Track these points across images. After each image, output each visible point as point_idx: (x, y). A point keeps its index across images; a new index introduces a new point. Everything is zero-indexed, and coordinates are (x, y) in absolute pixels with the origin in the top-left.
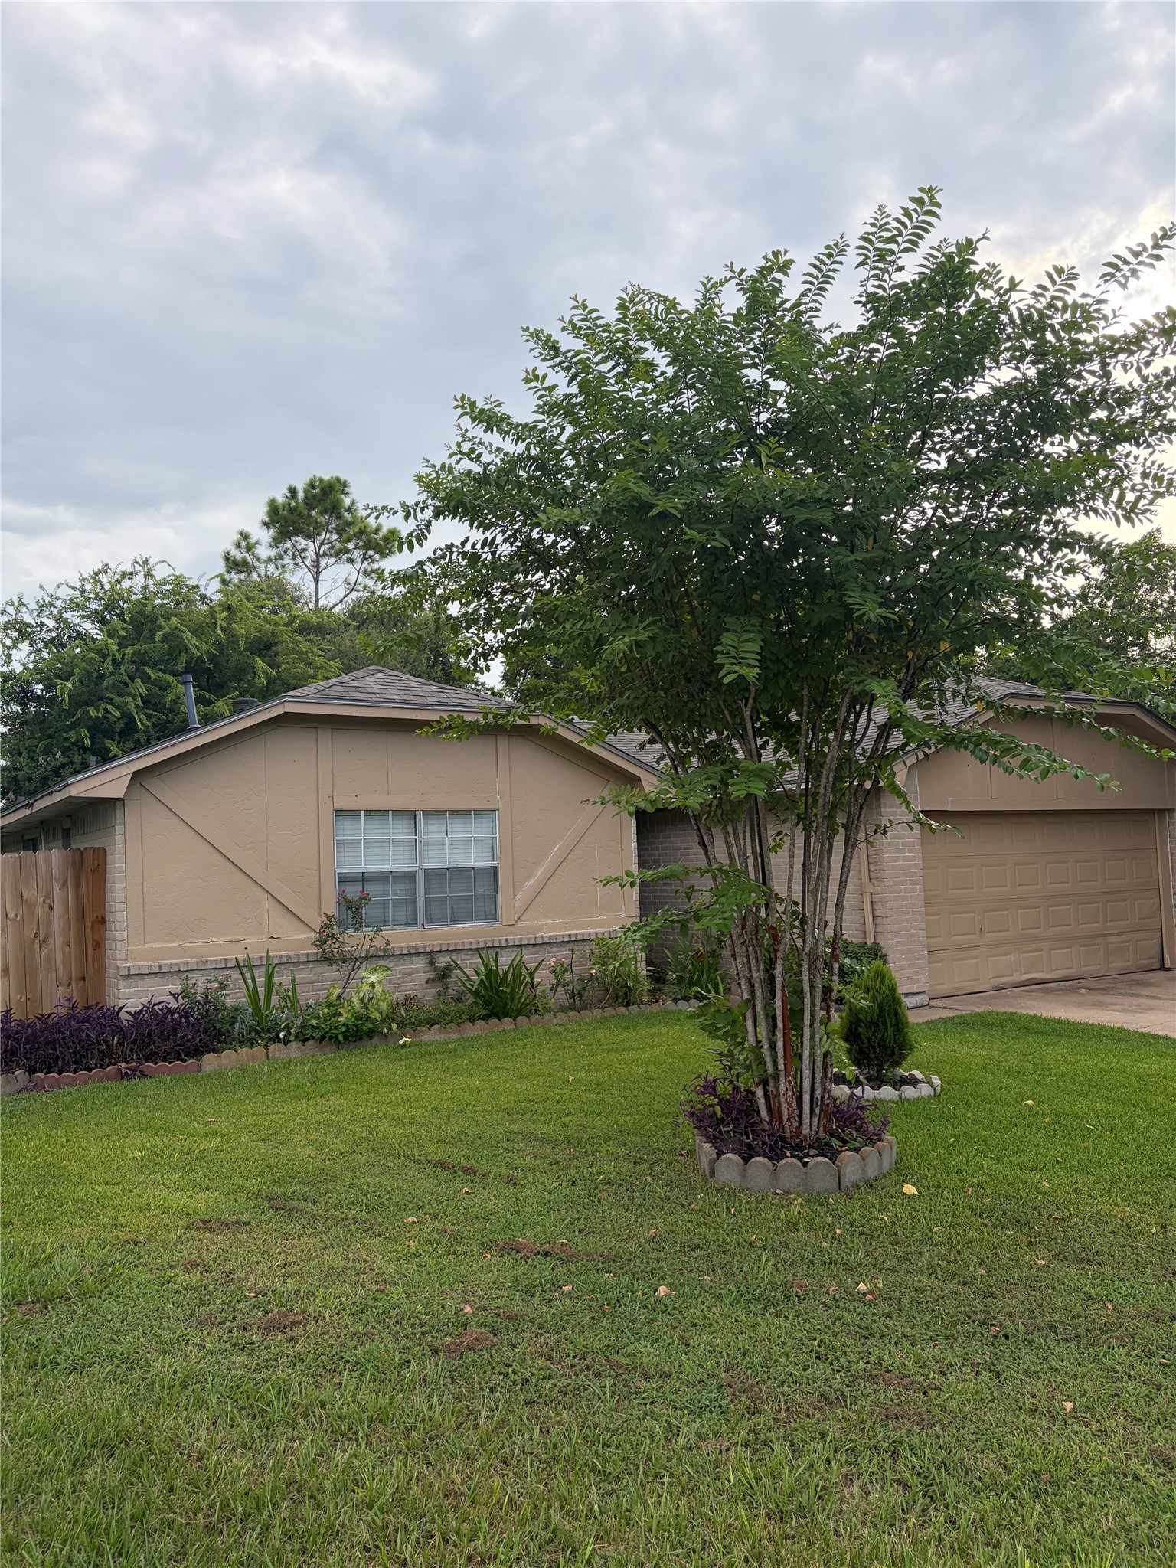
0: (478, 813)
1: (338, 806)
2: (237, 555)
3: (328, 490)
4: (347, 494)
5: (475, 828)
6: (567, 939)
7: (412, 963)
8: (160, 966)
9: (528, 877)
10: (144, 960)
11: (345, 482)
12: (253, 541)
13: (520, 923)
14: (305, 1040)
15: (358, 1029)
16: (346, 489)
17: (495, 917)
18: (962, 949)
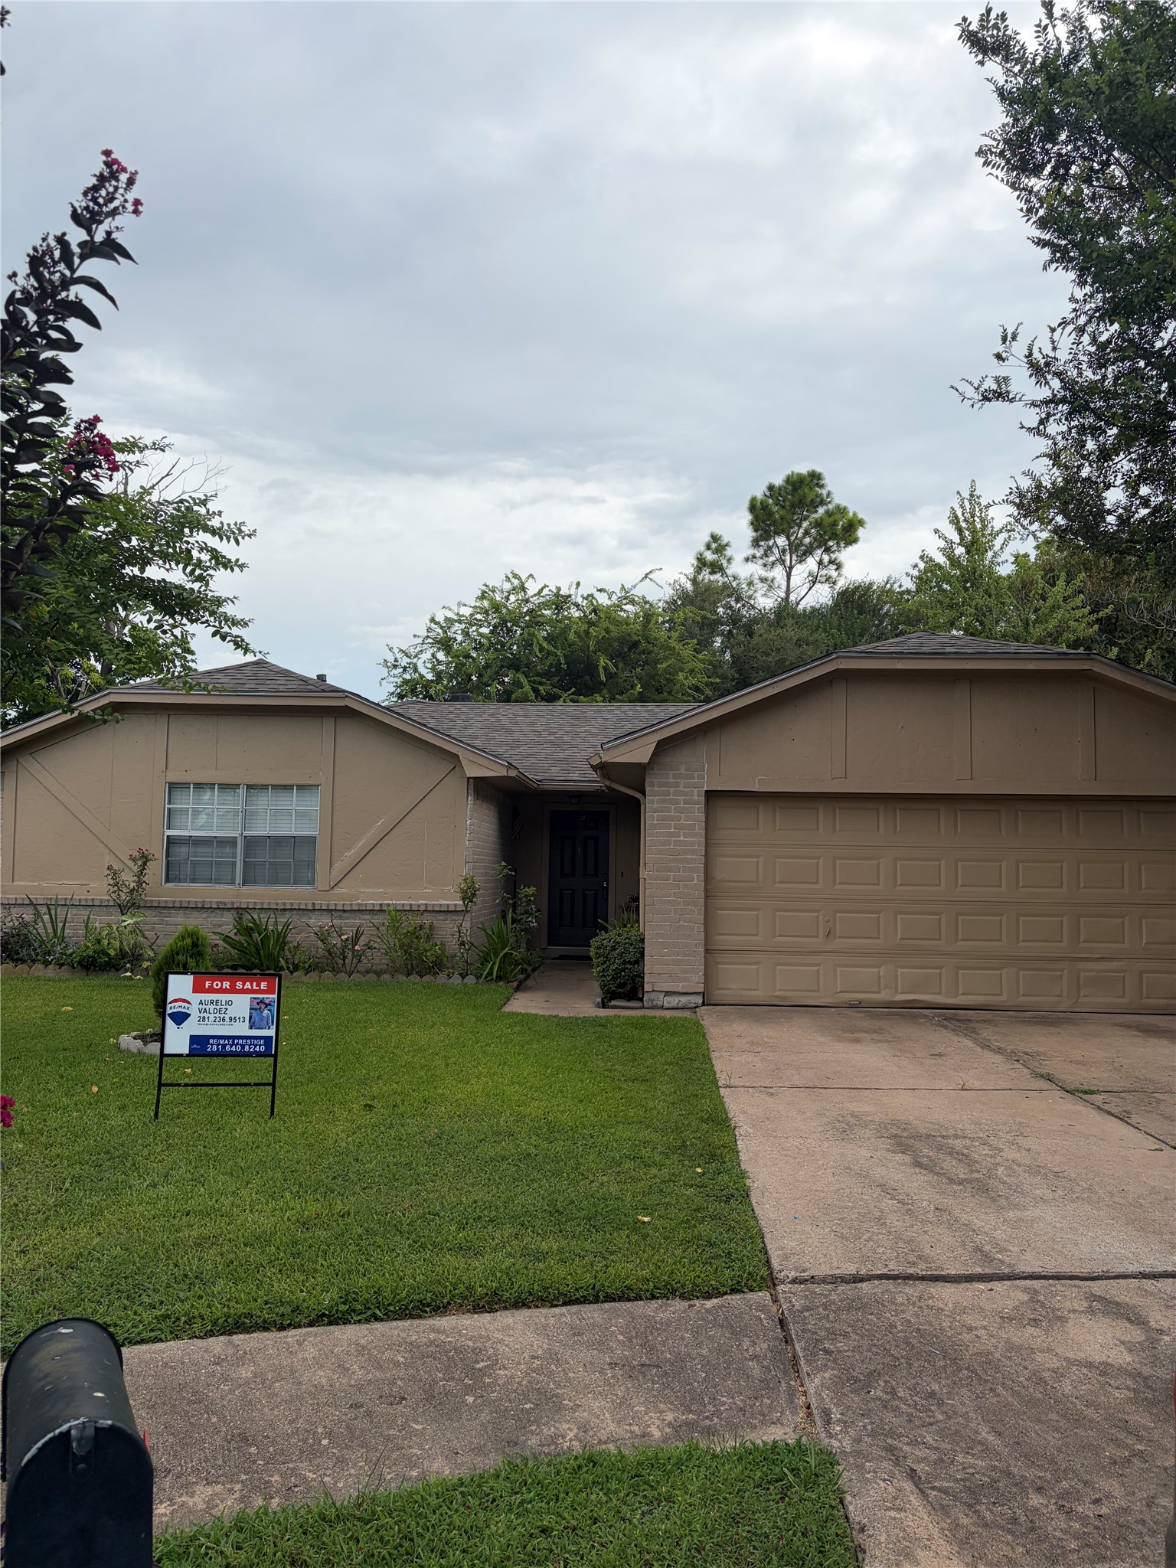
0: (301, 787)
1: (169, 780)
2: (709, 556)
3: (798, 485)
4: (822, 486)
5: (292, 802)
6: (377, 908)
7: (223, 917)
8: (16, 899)
9: (349, 848)
10: (11, 894)
11: (820, 474)
12: (724, 543)
13: (337, 890)
14: (62, 965)
15: (94, 960)
16: (822, 482)
17: (311, 882)
18: (801, 953)
